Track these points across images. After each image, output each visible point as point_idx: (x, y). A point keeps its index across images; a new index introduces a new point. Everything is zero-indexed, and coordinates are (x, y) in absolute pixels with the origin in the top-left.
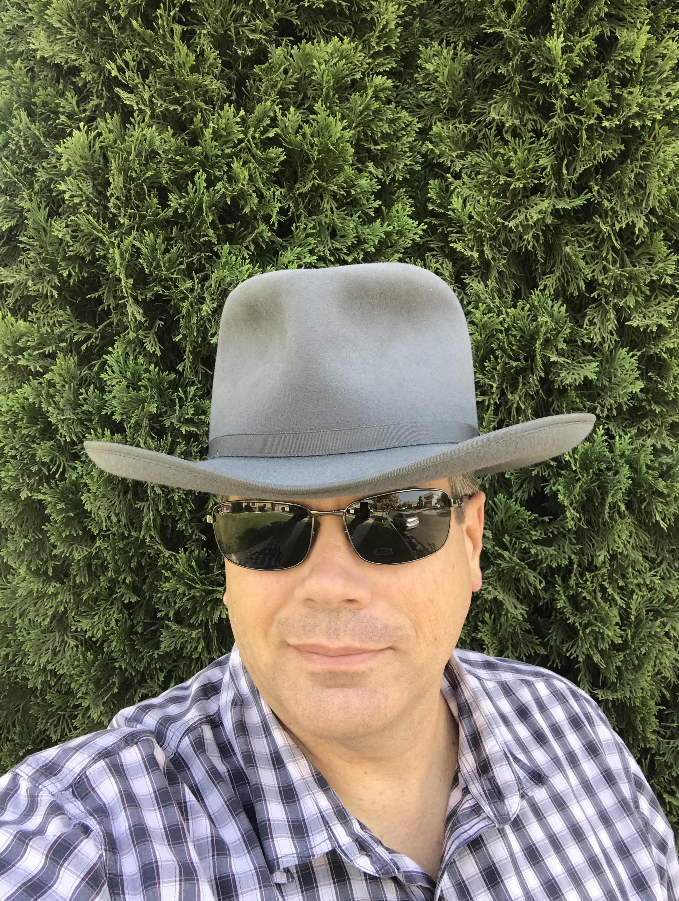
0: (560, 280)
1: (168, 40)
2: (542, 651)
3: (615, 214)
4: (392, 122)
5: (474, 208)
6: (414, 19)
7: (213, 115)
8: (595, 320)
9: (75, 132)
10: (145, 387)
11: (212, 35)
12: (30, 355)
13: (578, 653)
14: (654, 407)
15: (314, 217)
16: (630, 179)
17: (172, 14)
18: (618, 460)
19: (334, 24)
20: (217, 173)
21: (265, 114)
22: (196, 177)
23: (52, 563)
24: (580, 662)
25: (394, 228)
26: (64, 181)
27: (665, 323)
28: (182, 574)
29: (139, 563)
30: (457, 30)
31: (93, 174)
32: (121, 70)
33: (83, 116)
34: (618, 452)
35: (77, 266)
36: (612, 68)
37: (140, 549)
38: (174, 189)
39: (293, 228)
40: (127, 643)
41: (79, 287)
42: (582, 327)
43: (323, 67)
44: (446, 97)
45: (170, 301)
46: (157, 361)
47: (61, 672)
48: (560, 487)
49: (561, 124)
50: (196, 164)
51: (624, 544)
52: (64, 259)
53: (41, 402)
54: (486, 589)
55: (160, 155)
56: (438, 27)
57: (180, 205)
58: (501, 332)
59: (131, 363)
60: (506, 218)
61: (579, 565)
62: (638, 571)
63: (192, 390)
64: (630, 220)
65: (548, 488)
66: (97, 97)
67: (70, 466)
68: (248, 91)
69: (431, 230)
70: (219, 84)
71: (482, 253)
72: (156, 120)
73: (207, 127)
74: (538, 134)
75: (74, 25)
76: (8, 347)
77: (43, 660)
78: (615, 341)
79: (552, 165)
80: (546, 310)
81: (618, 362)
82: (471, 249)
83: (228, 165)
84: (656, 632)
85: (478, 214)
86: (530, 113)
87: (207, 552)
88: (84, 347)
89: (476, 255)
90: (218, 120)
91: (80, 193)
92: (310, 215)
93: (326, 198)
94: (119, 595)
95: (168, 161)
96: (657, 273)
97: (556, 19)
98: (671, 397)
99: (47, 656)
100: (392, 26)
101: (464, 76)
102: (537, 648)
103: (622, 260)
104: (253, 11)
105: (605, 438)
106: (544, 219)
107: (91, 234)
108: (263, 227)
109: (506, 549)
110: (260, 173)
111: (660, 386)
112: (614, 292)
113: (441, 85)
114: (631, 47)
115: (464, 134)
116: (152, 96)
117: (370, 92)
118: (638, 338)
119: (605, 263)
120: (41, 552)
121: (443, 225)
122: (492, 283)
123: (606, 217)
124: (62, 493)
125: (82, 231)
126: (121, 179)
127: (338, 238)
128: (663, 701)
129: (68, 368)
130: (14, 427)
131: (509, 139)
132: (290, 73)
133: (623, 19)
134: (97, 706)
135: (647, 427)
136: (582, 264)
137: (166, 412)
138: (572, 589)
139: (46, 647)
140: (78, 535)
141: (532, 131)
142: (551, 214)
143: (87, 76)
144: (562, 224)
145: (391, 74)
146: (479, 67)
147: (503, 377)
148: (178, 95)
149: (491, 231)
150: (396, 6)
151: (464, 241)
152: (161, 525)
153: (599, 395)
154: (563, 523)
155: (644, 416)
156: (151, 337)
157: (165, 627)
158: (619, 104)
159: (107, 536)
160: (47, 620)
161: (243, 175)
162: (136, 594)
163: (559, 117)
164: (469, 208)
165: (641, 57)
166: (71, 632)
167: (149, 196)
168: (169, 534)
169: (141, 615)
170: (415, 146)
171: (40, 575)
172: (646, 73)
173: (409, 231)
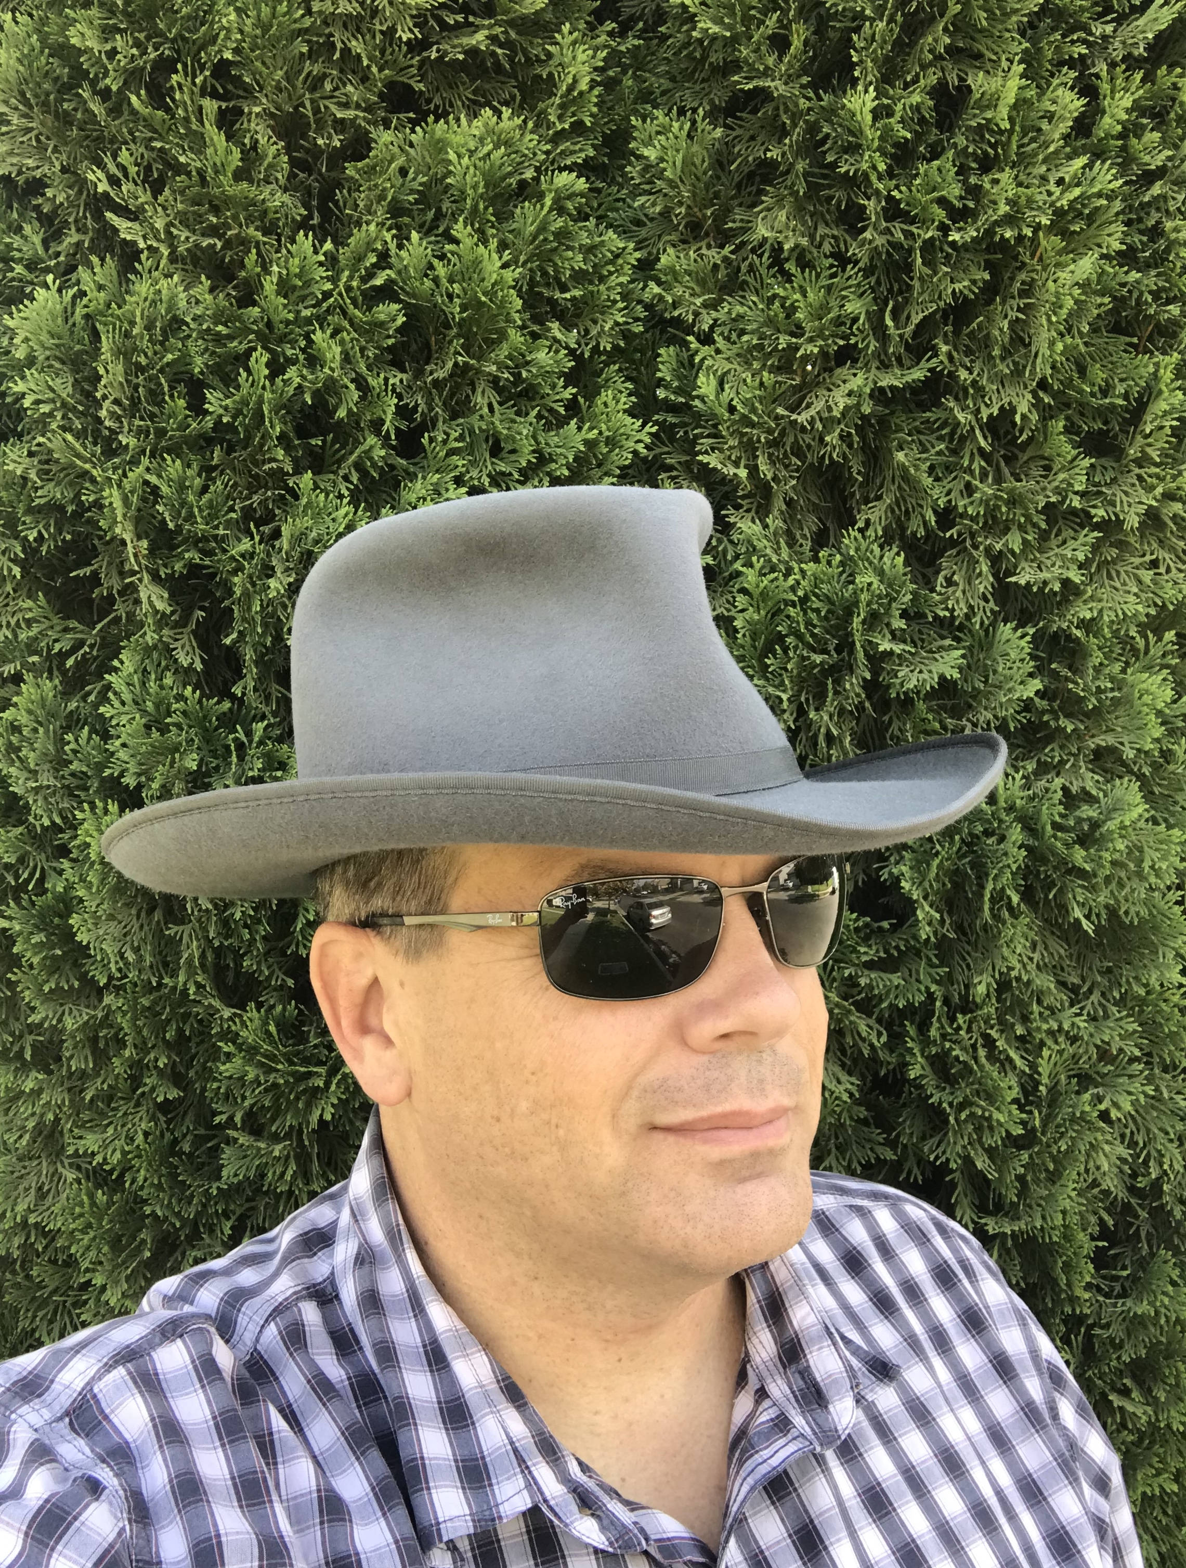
0: (893, 511)
1: (194, 127)
2: (889, 1155)
3: (980, 391)
4: (589, 250)
5: (738, 393)
6: (624, 72)
7: (277, 251)
8: (956, 577)
9: (40, 294)
10: (179, 726)
11: (272, 116)
13: (949, 1154)
14: (1063, 722)
15: (461, 420)
16: (1001, 330)
17: (197, 81)
18: (1003, 815)
19: (487, 86)
20: (289, 352)
21: (369, 247)
22: (253, 359)
23: (30, 1039)
24: (952, 1171)
25: (601, 433)
26: (23, 378)
27: (1075, 576)
28: (254, 1048)
29: (180, 1031)
30: (698, 88)
31: (73, 363)
32: (114, 181)
33: (53, 263)
34: (1003, 804)
35: (52, 523)
36: (961, 141)
37: (180, 1007)
38: (216, 382)
39: (425, 441)
40: (164, 1170)
41: (60, 559)
42: (934, 591)
43: (465, 161)
44: (680, 204)
45: (214, 575)
46: (199, 680)
47: (51, 1226)
48: (904, 869)
49: (880, 241)
50: (252, 337)
51: (1022, 962)
52: (29, 511)
55: (187, 325)
56: (666, 84)
57: (226, 408)
59: (153, 686)
60: (794, 408)
61: (946, 1001)
62: (1050, 1008)
63: (259, 728)
64: (1006, 400)
65: (888, 870)
66: (78, 230)
67: (55, 869)
68: (339, 208)
69: (665, 434)
70: (286, 198)
71: (753, 470)
72: (180, 266)
73: (268, 273)
74: (842, 260)
75: (31, 107)
77: (21, 1208)
78: (992, 610)
79: (867, 312)
80: (871, 563)
81: (998, 648)
82: (736, 464)
83: (307, 337)
85: (745, 402)
86: (827, 224)
87: (296, 1007)
88: (70, 662)
89: (743, 473)
90: (287, 261)
91: (51, 395)
92: (454, 417)
93: (481, 386)
94: (146, 1089)
95: (203, 335)
96: (1057, 491)
97: (861, 61)
98: (1091, 704)
99: (27, 1200)
100: (583, 86)
101: (711, 166)
102: (880, 1149)
103: (998, 470)
104: (342, 71)
106: (858, 405)
107: (72, 465)
108: (372, 440)
110: (362, 350)
111: (1071, 686)
112: (987, 527)
113: (671, 183)
114: (992, 102)
115: (716, 266)
116: (170, 224)
117: (548, 202)
118: (1033, 604)
119: (967, 478)
120: (11, 1020)
121: (687, 424)
122: (775, 521)
123: (966, 398)
124: (42, 916)
125: (57, 461)
126: (120, 368)
127: (504, 454)
128: (1104, 1233)
129: (43, 699)
131: (793, 271)
132: (411, 175)
133: (979, 56)
134: (117, 1282)
135: (1053, 758)
136: (927, 481)
137: (217, 768)
138: (935, 1044)
139: (25, 1184)
140: (71, 987)
141: (832, 255)
142: (871, 396)
143: (58, 194)
144: (892, 413)
145: (585, 169)
146: (736, 150)
147: (800, 683)
149: (770, 431)
150: (590, 52)
151: (721, 451)
152: (216, 965)
153: (970, 706)
154: (913, 930)
155: (1049, 739)
156: (185, 639)
157: (229, 1141)
158: (977, 201)
159: (122, 988)
160: (27, 1136)
161: (333, 352)
162: (177, 1085)
163: (875, 229)
164: (728, 393)
165: (1011, 119)
166: (68, 1157)
167: (172, 396)
168: (230, 978)
169: (189, 1122)
170: (631, 292)
171: (9, 1060)
172: (1022, 146)
173: (628, 437)
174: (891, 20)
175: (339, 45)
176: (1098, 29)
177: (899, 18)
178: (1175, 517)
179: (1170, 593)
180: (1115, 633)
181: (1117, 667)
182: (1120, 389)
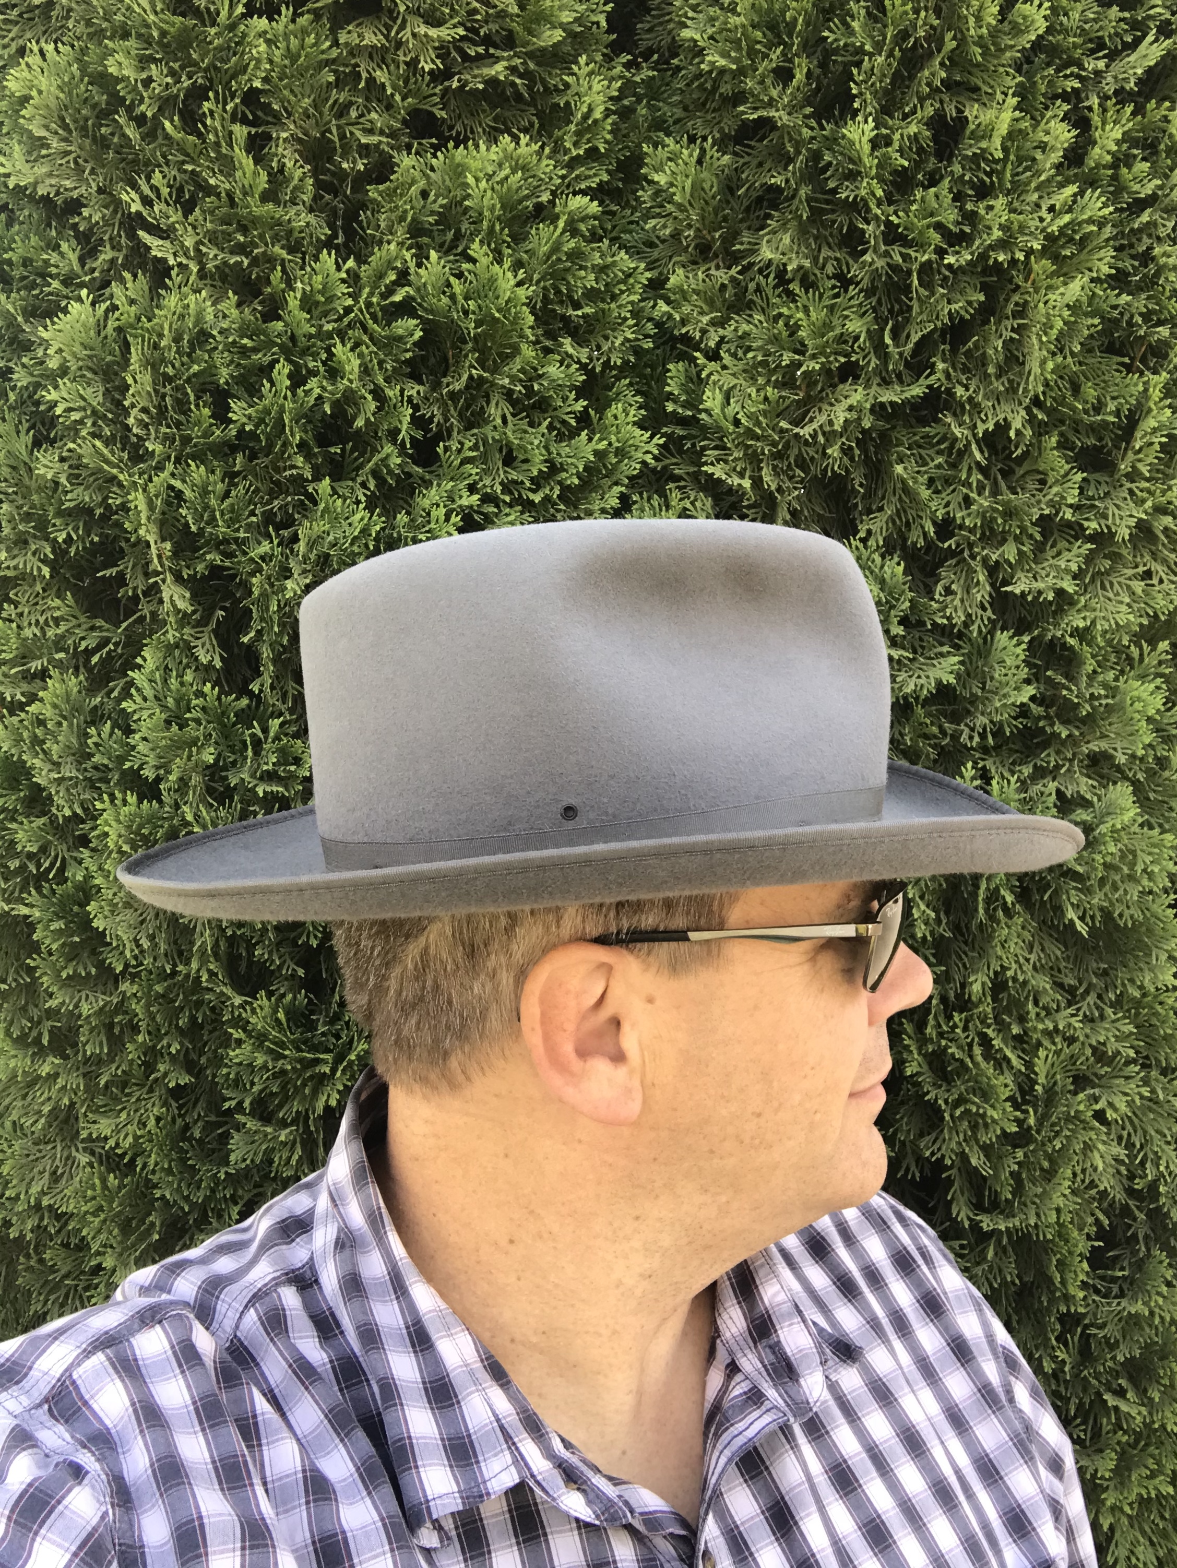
0: (894, 522)
1: (224, 152)
3: (977, 407)
4: (602, 270)
5: (743, 407)
6: (639, 101)
7: (302, 268)
8: (954, 587)
9: (74, 307)
10: (198, 721)
11: (300, 141)
12: (4, 675)
13: (943, 1151)
14: (1058, 728)
15: (476, 431)
16: (996, 349)
17: (229, 108)
19: (507, 114)
20: (311, 364)
21: (390, 265)
22: (275, 371)
23: (48, 1025)
24: (948, 1168)
25: (610, 444)
26: (56, 387)
27: (1069, 586)
28: (264, 1035)
29: (193, 1019)
30: (709, 117)
31: (104, 373)
32: (147, 202)
33: (88, 278)
35: (81, 525)
37: (193, 994)
38: (241, 392)
39: (440, 450)
40: (174, 1155)
41: (87, 560)
42: (933, 599)
43: (483, 184)
44: (689, 226)
45: (234, 576)
46: (218, 678)
47: (64, 1209)
49: (880, 263)
50: (275, 349)
51: (1017, 962)
52: (59, 513)
53: (21, 752)
55: (214, 337)
56: (679, 113)
57: (249, 417)
59: (174, 683)
60: (797, 422)
61: (943, 1000)
62: (1046, 1009)
63: (275, 724)
64: (1002, 416)
66: (113, 248)
67: (75, 859)
68: (362, 228)
69: (671, 447)
70: (311, 218)
71: (757, 482)
72: (208, 281)
73: (292, 289)
74: (844, 281)
75: (70, 132)
77: (35, 1189)
78: (990, 619)
79: (868, 331)
80: (872, 572)
81: (996, 655)
82: (741, 475)
83: (328, 350)
84: (1077, 1112)
85: (750, 416)
86: (830, 247)
87: (307, 996)
88: (95, 659)
89: (747, 483)
90: (310, 278)
91: (82, 403)
92: (469, 426)
93: (495, 398)
94: (160, 1075)
95: (228, 347)
96: (1051, 504)
97: (861, 94)
98: (1085, 710)
99: (41, 1182)
100: (598, 114)
101: (720, 191)
103: (995, 483)
104: (367, 99)
107: (101, 470)
108: (388, 449)
110: (381, 363)
111: (1065, 692)
112: (984, 538)
113: (680, 207)
114: (987, 133)
115: (723, 286)
116: (200, 242)
117: (561, 224)
118: (1030, 614)
119: (965, 491)
120: (31, 1007)
121: (695, 437)
123: (963, 414)
124: (62, 904)
125: (86, 466)
126: (148, 378)
127: (515, 464)
128: (1101, 1234)
129: (68, 694)
131: (797, 291)
132: (432, 197)
133: (976, 89)
135: (1048, 763)
136: (925, 493)
137: (234, 763)
138: (932, 1041)
139: (40, 1168)
140: (88, 974)
141: (835, 277)
142: (872, 411)
143: (93, 213)
144: (893, 427)
145: (598, 193)
146: (744, 176)
148: (242, 239)
149: (774, 444)
150: (606, 83)
151: (726, 462)
152: (229, 954)
153: (968, 712)
155: (1045, 745)
156: (206, 638)
157: (239, 1127)
158: (973, 226)
159: (138, 975)
160: (43, 1120)
161: (353, 365)
162: (189, 1072)
163: (875, 251)
164: (734, 407)
165: (1005, 149)
166: (83, 1141)
167: (197, 406)
168: (243, 969)
169: (200, 1109)
170: (642, 310)
171: (28, 1045)
172: (1017, 174)
173: (637, 448)
174: (891, 54)
175: (364, 75)
176: (1091, 64)
177: (897, 53)
178: (1166, 530)
179: (1161, 603)
180: (1109, 642)
181: (1111, 675)
182: (1111, 406)
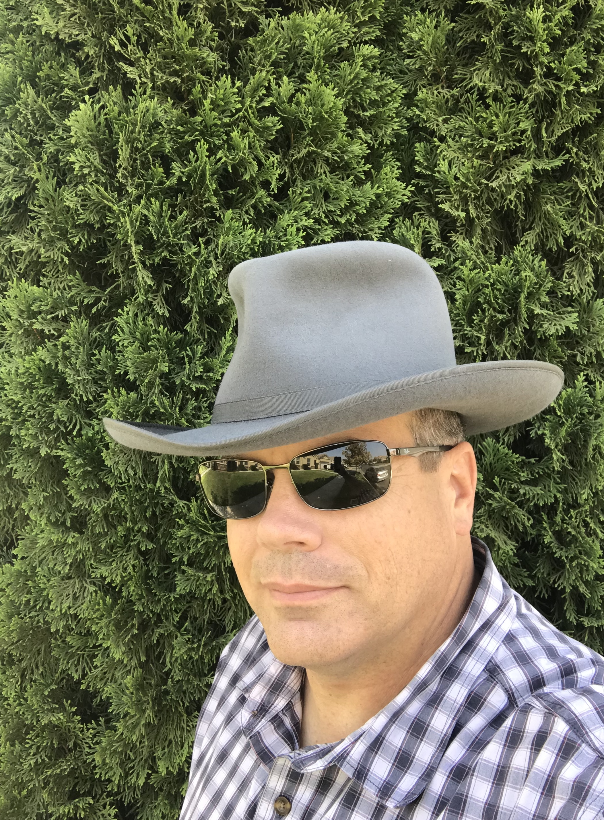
0: (539, 236)
1: (167, 15)
2: (531, 583)
3: (593, 173)
4: (378, 89)
5: (459, 170)
7: (211, 86)
8: (574, 274)
9: (82, 106)
10: (155, 347)
11: (207, 9)
12: (42, 318)
13: (565, 584)
15: (309, 182)
18: (599, 404)
20: (217, 142)
21: (261, 84)
22: (198, 146)
23: (69, 515)
24: (566, 593)
25: (384, 190)
26: (73, 153)
28: (194, 521)
29: (154, 512)
31: (98, 144)
32: (123, 45)
33: (87, 88)
34: (598, 397)
35: (86, 233)
36: (588, 36)
37: (155, 499)
38: (175, 157)
39: (290, 193)
40: (143, 586)
41: (86, 252)
42: (562, 280)
43: (313, 37)
44: (430, 65)
45: (176, 265)
46: (166, 322)
47: (81, 616)
48: (546, 432)
49: (541, 90)
50: (197, 133)
52: (75, 226)
53: (57, 364)
54: (478, 528)
55: (161, 125)
57: (183, 173)
58: (487, 286)
59: (140, 324)
60: (490, 178)
61: (564, 503)
63: (199, 349)
65: (533, 431)
66: (99, 70)
67: (85, 423)
68: (240, 60)
69: (419, 191)
70: (216, 55)
71: (467, 213)
72: (157, 92)
73: (205, 98)
74: (518, 98)
76: (22, 312)
77: (65, 606)
78: (593, 292)
79: (532, 128)
80: (528, 264)
81: (596, 312)
82: (457, 209)
83: (228, 134)
85: (464, 175)
86: (510, 78)
88: (94, 310)
89: (462, 214)
90: (215, 91)
91: (89, 163)
92: (305, 178)
93: (320, 163)
94: (136, 543)
95: (170, 131)
99: (68, 601)
101: (446, 44)
102: (525, 580)
103: (599, 216)
105: (586, 383)
106: (525, 180)
107: (100, 203)
108: (262, 193)
109: (496, 489)
110: (259, 141)
112: (591, 247)
113: (425, 53)
115: (448, 99)
116: (152, 69)
117: (359, 61)
119: (582, 219)
120: (59, 504)
121: (430, 186)
122: (476, 240)
123: (584, 177)
124: (79, 449)
125: (92, 200)
126: (128, 150)
127: (331, 200)
129: (82, 331)
130: (31, 387)
131: (491, 103)
132: (281, 43)
134: (118, 646)
136: (562, 221)
137: (174, 369)
138: (557, 525)
139: (67, 593)
140: (95, 487)
141: (512, 96)
142: (532, 174)
143: (90, 50)
144: (541, 182)
145: (377, 42)
146: (460, 35)
147: (490, 330)
148: (178, 67)
149: (475, 191)
151: (451, 201)
152: (174, 477)
153: (579, 344)
154: (547, 464)
156: (159, 299)
157: (180, 571)
158: (595, 70)
159: (123, 488)
160: (68, 567)
161: (244, 144)
162: (152, 541)
163: (539, 83)
164: (455, 170)
166: (91, 579)
167: (154, 165)
169: (157, 561)
170: (401, 112)
171: (59, 526)
173: (398, 192)
